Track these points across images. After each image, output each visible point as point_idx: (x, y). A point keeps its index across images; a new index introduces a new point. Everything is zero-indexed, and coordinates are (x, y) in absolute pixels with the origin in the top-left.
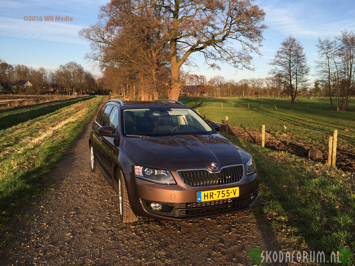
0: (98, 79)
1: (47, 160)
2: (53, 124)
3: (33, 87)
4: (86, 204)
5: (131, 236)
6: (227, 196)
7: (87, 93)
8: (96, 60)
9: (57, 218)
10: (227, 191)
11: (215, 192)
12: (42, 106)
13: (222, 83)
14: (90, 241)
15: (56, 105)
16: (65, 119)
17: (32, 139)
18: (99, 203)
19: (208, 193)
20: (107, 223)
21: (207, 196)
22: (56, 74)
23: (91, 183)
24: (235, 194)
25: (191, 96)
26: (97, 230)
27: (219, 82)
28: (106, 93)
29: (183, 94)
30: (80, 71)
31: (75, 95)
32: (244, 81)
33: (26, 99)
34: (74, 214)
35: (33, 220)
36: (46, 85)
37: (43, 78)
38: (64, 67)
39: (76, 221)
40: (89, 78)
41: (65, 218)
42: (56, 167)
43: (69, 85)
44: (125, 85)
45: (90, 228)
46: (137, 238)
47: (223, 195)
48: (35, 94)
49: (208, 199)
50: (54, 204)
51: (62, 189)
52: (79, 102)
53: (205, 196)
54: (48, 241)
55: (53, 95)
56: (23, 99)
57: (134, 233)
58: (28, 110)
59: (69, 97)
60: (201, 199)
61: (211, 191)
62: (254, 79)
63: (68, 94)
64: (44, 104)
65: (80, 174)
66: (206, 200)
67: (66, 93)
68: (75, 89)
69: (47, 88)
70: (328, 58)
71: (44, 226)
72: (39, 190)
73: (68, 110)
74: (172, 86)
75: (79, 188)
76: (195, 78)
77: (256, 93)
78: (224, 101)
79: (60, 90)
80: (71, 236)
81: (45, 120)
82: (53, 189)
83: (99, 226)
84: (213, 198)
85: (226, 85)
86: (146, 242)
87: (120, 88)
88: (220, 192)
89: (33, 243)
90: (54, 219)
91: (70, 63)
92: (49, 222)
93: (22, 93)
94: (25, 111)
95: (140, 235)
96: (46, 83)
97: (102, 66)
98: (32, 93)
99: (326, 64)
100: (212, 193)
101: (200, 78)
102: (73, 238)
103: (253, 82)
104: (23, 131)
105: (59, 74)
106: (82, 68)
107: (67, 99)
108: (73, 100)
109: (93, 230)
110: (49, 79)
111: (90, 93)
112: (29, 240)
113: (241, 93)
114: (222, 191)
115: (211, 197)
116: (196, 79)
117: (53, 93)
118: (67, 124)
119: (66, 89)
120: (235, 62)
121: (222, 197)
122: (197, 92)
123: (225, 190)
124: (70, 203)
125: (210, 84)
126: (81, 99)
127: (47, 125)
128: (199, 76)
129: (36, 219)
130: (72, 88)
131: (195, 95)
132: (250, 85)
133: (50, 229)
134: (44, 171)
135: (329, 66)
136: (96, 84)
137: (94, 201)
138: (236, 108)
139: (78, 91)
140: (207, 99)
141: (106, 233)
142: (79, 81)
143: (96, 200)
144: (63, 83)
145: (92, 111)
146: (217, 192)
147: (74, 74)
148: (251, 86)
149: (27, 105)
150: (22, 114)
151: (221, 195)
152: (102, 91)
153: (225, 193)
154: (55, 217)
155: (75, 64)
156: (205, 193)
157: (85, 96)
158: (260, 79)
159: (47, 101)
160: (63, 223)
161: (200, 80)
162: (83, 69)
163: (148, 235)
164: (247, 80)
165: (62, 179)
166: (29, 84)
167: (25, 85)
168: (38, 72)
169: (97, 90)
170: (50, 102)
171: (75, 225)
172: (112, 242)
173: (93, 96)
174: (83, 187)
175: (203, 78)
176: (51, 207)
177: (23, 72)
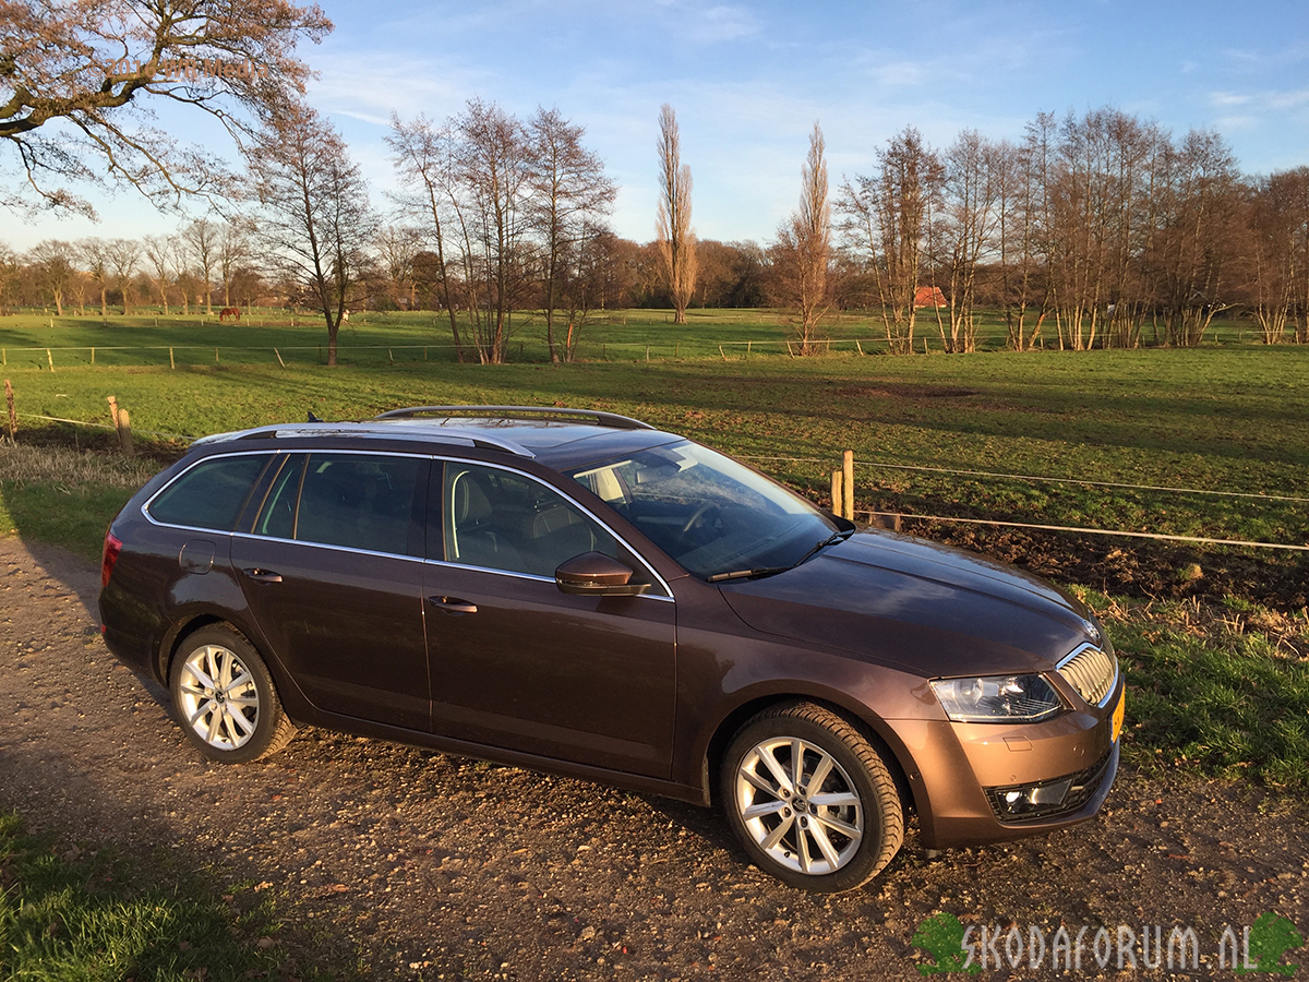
32: (51, 246)
62: (97, 239)
70: (430, 185)
99: (425, 206)
113: (48, 298)
132: (82, 267)
135: (435, 213)
148: (87, 267)
158: (121, 241)
164: (65, 245)
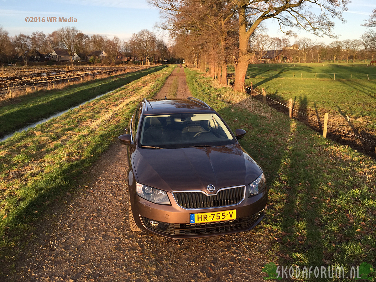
0: (171, 46)
1: (93, 151)
2: (116, 103)
3: (108, 58)
4: (109, 206)
5: (133, 247)
6: (222, 218)
7: (160, 62)
8: (165, 29)
9: (79, 220)
10: (222, 213)
11: (209, 214)
12: (113, 80)
13: (309, 46)
14: (97, 248)
15: (128, 78)
16: (130, 96)
17: (92, 121)
18: (121, 205)
19: (201, 215)
20: (119, 229)
21: (201, 218)
22: (129, 43)
23: (123, 180)
24: (231, 216)
25: (271, 62)
26: (108, 236)
27: (306, 45)
28: (179, 61)
29: (262, 60)
30: (153, 39)
31: (148, 65)
32: (336, 43)
33: (100, 71)
34: (95, 217)
35: (58, 220)
36: (120, 54)
37: (117, 47)
38: (136, 35)
39: (94, 224)
40: (162, 46)
41: (85, 220)
42: (99, 160)
43: (142, 54)
44: (197, 54)
45: (102, 234)
46: (138, 250)
47: (218, 217)
48: (110, 64)
49: (201, 220)
50: (82, 204)
51: (95, 187)
52: (148, 75)
53: (198, 218)
54: (63, 245)
55: (127, 65)
56: (98, 71)
57: (137, 244)
58: (99, 85)
59: (141, 67)
60: (194, 220)
61: (205, 214)
62: (349, 40)
63: (142, 64)
64: (116, 76)
65: (118, 169)
66: (200, 222)
67: (139, 63)
68: (148, 59)
69: (122, 58)
71: (65, 228)
72: (74, 187)
73: (135, 85)
74: (239, 59)
75: (110, 187)
76: (276, 41)
77: (351, 58)
78: (308, 69)
79: (134, 59)
80: (84, 240)
81: (111, 98)
82: (87, 187)
83: (112, 231)
84: (207, 220)
85: (314, 48)
86: (144, 255)
87: (192, 57)
88: (214, 214)
89: (50, 247)
90: (76, 220)
91: (142, 31)
92: (71, 224)
93: (98, 64)
94: (97, 86)
95: (142, 246)
96: (120, 52)
97: (173, 35)
98: (107, 63)
100: (206, 215)
101: (283, 42)
102: (84, 243)
103: (348, 44)
104: (88, 111)
105: (133, 43)
106: (154, 35)
107: (139, 70)
108: (145, 71)
109: (104, 237)
110: (122, 48)
111: (162, 62)
112: (48, 242)
113: (332, 58)
114: (217, 214)
115: (205, 219)
116: (278, 43)
117: (127, 63)
118: (128, 104)
119: (139, 59)
120: (314, 29)
121: (217, 219)
122: (279, 58)
123: (221, 213)
124: (96, 203)
125: (295, 48)
126: (153, 69)
127: (111, 104)
128: (281, 39)
129: (61, 220)
130: (145, 57)
131: (276, 62)
132: (343, 48)
133: (69, 231)
134: (86, 165)
136: (169, 52)
137: (118, 203)
138: (319, 79)
139: (150, 60)
140: (289, 67)
141: (114, 240)
142: (152, 50)
143: (120, 201)
144: (136, 52)
145: (157, 86)
146: (212, 214)
147: (146, 42)
148: (345, 48)
149: (99, 79)
150: (94, 89)
151: (216, 217)
152: (175, 60)
153: (220, 215)
154: (78, 218)
155: (148, 32)
156: (198, 216)
157: (158, 66)
158: (356, 40)
159: (119, 73)
160: (82, 225)
161: (282, 44)
162: (156, 37)
163: (149, 247)
164: (340, 42)
165: (99, 175)
166: (104, 54)
167: (101, 55)
168: (112, 42)
169: (169, 58)
170: (122, 74)
171: (91, 229)
172: (115, 251)
173: (165, 65)
174: (114, 186)
175: (286, 42)
176: (78, 207)
177: (99, 41)
